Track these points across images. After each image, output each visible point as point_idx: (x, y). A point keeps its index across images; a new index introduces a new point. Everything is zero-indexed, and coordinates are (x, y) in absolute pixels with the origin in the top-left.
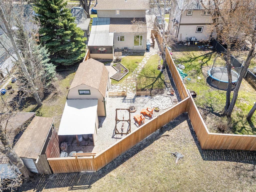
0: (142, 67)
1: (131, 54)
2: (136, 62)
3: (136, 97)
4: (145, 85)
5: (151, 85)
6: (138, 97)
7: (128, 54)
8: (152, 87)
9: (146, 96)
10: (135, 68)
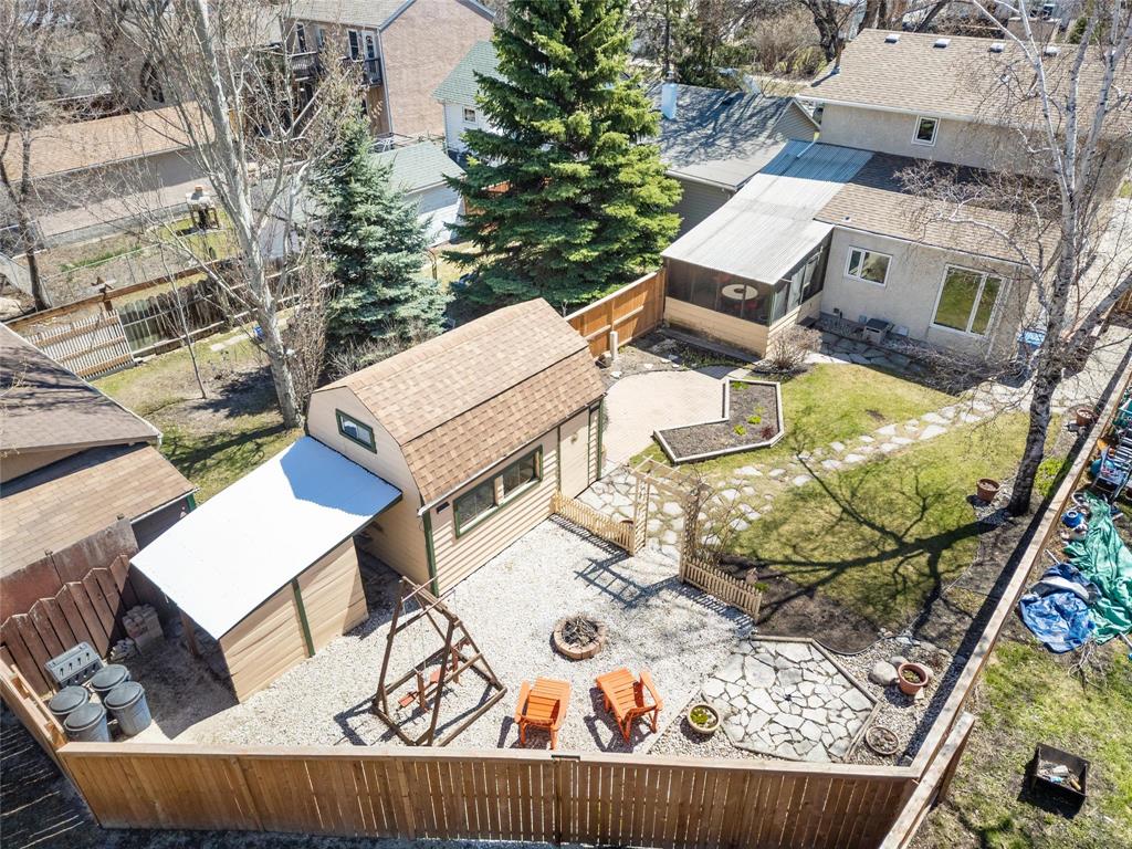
0: (886, 448)
1: (891, 361)
2: (875, 414)
3: (668, 587)
4: (794, 547)
5: (829, 566)
6: (681, 593)
7: (867, 358)
8: (823, 582)
9: (733, 611)
10: (832, 440)
